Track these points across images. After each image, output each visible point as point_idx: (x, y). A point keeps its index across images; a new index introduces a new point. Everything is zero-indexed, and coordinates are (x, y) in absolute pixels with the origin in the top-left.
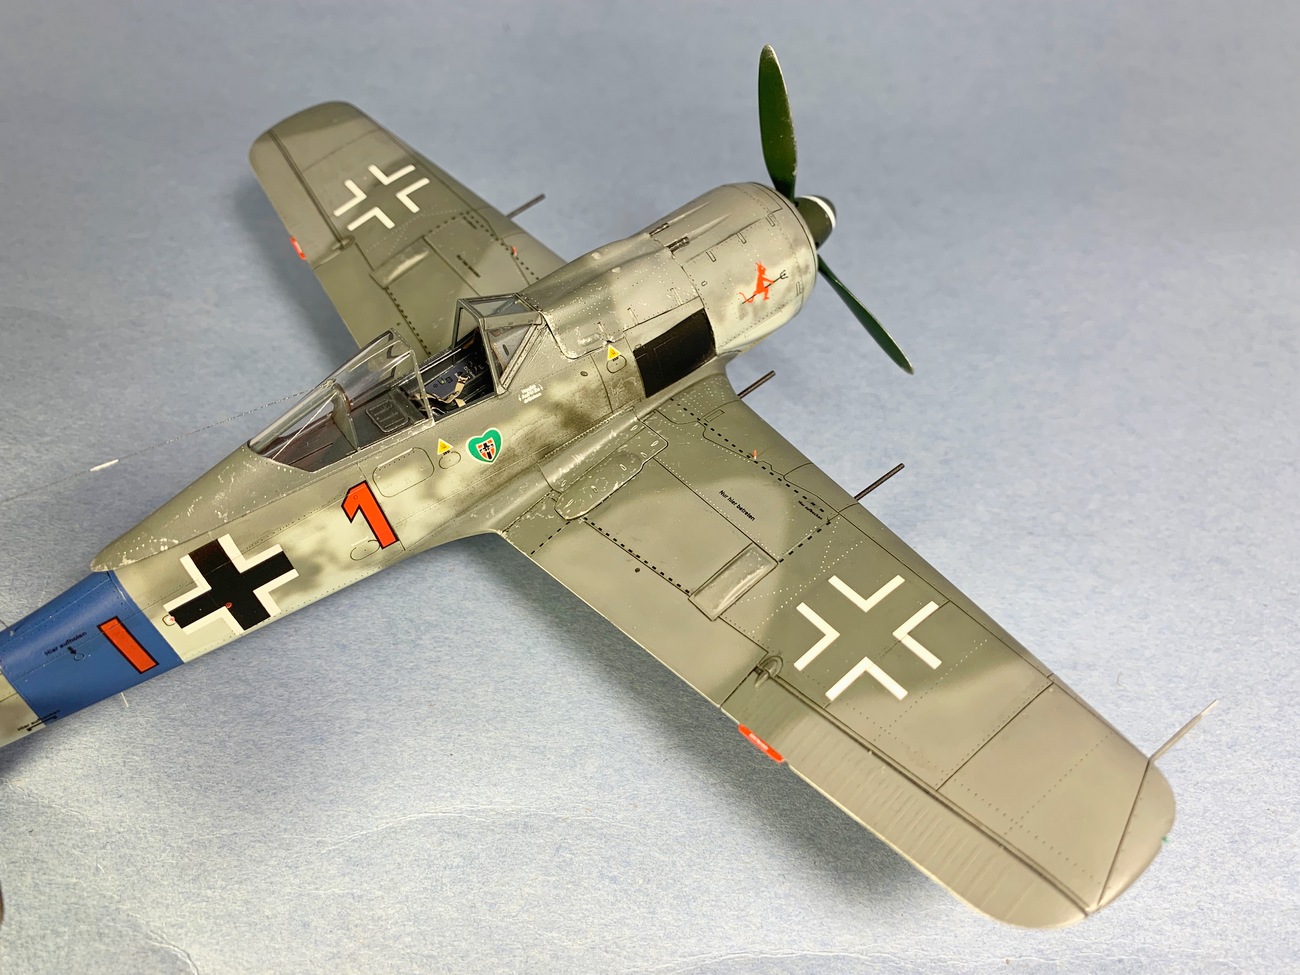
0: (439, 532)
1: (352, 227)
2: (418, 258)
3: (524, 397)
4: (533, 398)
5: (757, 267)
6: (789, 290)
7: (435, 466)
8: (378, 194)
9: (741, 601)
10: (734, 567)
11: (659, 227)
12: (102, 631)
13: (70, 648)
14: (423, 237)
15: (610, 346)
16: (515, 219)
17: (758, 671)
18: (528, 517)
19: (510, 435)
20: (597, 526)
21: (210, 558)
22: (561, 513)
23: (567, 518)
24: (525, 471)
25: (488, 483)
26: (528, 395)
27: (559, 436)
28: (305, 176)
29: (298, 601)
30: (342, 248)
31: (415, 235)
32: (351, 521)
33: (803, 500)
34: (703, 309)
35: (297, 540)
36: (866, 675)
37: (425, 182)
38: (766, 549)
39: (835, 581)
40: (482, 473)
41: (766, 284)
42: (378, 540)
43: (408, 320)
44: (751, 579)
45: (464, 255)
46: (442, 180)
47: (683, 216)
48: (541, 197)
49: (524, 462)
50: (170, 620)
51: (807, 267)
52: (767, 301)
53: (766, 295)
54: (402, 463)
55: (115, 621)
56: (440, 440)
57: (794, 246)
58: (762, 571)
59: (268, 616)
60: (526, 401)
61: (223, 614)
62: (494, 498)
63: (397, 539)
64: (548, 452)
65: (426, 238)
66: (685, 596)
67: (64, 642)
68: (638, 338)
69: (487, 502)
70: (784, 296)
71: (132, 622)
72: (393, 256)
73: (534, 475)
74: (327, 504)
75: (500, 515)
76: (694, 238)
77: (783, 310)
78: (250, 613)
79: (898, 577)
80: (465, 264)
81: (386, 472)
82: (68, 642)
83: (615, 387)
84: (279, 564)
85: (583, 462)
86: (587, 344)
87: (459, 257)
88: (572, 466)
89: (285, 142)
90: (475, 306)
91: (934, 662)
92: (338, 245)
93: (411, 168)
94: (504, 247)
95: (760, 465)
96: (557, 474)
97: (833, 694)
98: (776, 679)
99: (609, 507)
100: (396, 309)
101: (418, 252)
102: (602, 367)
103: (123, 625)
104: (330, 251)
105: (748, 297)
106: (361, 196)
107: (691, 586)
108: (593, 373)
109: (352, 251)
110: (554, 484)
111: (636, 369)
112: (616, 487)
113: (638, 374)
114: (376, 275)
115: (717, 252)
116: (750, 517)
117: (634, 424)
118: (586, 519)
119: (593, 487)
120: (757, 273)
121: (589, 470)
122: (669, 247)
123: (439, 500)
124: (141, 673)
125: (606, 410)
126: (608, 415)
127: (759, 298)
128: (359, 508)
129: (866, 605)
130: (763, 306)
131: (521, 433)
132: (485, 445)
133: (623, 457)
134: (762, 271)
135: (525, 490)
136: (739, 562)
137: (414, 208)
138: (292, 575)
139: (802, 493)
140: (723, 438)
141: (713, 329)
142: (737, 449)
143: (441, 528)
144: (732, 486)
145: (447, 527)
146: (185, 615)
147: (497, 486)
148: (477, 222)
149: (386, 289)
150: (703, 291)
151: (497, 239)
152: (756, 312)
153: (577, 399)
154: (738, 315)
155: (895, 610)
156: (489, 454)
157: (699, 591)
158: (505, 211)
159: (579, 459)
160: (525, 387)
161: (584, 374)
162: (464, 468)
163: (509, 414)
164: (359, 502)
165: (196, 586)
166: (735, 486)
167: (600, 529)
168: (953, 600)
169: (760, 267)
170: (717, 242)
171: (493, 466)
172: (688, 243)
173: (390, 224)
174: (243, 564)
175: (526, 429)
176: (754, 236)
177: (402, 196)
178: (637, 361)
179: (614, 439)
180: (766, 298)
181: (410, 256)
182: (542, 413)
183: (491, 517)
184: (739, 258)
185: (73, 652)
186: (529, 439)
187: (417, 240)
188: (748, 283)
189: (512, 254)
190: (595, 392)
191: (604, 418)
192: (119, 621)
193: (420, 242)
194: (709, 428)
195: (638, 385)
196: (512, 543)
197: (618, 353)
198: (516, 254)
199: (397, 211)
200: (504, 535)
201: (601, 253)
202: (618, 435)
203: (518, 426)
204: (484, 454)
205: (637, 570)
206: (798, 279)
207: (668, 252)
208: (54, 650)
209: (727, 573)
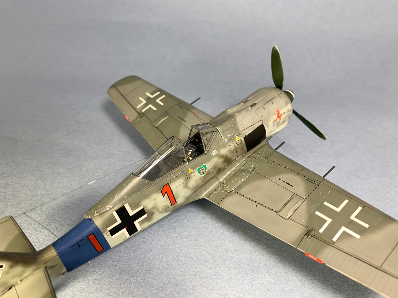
0: (188, 199)
1: (143, 111)
2: (166, 118)
3: (213, 154)
4: (216, 154)
5: (277, 110)
6: (286, 117)
7: (188, 177)
8: (149, 101)
9: (295, 213)
10: (290, 202)
11: (245, 101)
12: (88, 238)
13: (79, 245)
14: (166, 112)
15: (237, 136)
16: (194, 105)
17: (307, 234)
18: (215, 192)
19: (209, 166)
20: (239, 193)
21: (122, 212)
22: (226, 190)
23: (228, 191)
24: (213, 178)
25: (202, 182)
26: (214, 153)
27: (223, 165)
28: (126, 97)
29: (146, 225)
30: (141, 117)
31: (163, 111)
32: (164, 196)
33: (307, 179)
34: (263, 124)
35: (148, 204)
36: (344, 232)
37: (164, 96)
38: (300, 195)
39: (326, 203)
40: (201, 179)
41: (280, 115)
42: (171, 203)
43: (165, 136)
44: (297, 205)
45: (180, 116)
46: (169, 96)
47: (252, 97)
48: (199, 98)
49: (212, 175)
50: (108, 233)
51: (291, 110)
52: (281, 120)
53: (280, 118)
54: (178, 177)
55: (93, 235)
56: (189, 169)
57: (287, 104)
58: (300, 202)
59: (137, 230)
60: (213, 155)
61: (124, 231)
62: (204, 187)
63: (176, 202)
64: (219, 171)
65: (167, 112)
66: (276, 213)
67: (77, 243)
68: (244, 134)
69: (202, 188)
70: (285, 119)
71: (97, 235)
72: (158, 118)
73: (215, 179)
74: (157, 192)
75: (206, 192)
76: (257, 103)
77: (285, 123)
78: (132, 230)
79: (346, 200)
80: (181, 118)
81: (174, 180)
82: (78, 242)
83: (239, 149)
84: (142, 213)
85: (230, 174)
86: (230, 136)
87: (178, 117)
88: (226, 175)
89: (119, 88)
90: (198, 127)
91: (367, 226)
92: (140, 116)
93: (159, 93)
94: (192, 113)
95: (290, 170)
96: (222, 178)
97: (335, 239)
98: (314, 236)
99: (242, 187)
100: (161, 133)
101: (166, 116)
102: (235, 143)
103: (95, 236)
104: (137, 118)
105: (275, 119)
106: (144, 102)
107: (277, 210)
108: (232, 145)
109: (144, 118)
110: (221, 181)
111: (245, 143)
112: (243, 180)
113: (245, 145)
114: (153, 124)
115: (265, 106)
116: (291, 186)
117: (244, 161)
118: (235, 191)
119: (235, 181)
120: (277, 112)
121: (233, 176)
122: (250, 106)
123: (188, 188)
124: (98, 252)
125: (236, 156)
126: (236, 158)
127: (278, 119)
128: (166, 192)
129: (338, 210)
130: (279, 122)
131: (212, 165)
132: (202, 170)
133: (243, 171)
134: (278, 111)
135: (213, 184)
136: (292, 200)
137: (162, 104)
138: (146, 216)
139: (307, 177)
140: (275, 162)
141: (266, 130)
142: (281, 165)
143: (188, 198)
144: (283, 177)
145: (190, 197)
146: (113, 232)
147: (205, 183)
148: (182, 106)
149: (157, 128)
150: (262, 118)
151: (189, 111)
152: (277, 124)
153: (228, 154)
154: (272, 125)
155: (348, 210)
156: (203, 172)
157: (280, 211)
158: (190, 103)
159: (228, 173)
160: (213, 151)
161: (230, 146)
162: (196, 177)
163: (208, 160)
164: (166, 191)
165: (117, 221)
166: (284, 177)
167: (241, 194)
168: (365, 205)
169: (278, 110)
170: (264, 104)
171: (204, 176)
172: (255, 105)
173: (155, 109)
174: (131, 213)
175: (214, 164)
176: (275, 101)
177: (158, 101)
178: (245, 140)
179: (238, 166)
180: (280, 120)
181: (163, 118)
182: (218, 159)
183: (203, 193)
184: (272, 108)
185: (79, 246)
186: (214, 167)
187: (165, 113)
188: (275, 115)
189: (195, 114)
190: (233, 151)
191: (235, 159)
192: (94, 235)
193: (166, 113)
194: (269, 160)
195: (245, 148)
196: (211, 201)
197: (239, 138)
198: (196, 115)
199: (157, 105)
200: (208, 199)
201: (230, 109)
202: (240, 165)
203: (211, 163)
204: (202, 173)
205: (256, 206)
206: (289, 113)
207: (250, 107)
208: (74, 246)
209: (289, 204)
